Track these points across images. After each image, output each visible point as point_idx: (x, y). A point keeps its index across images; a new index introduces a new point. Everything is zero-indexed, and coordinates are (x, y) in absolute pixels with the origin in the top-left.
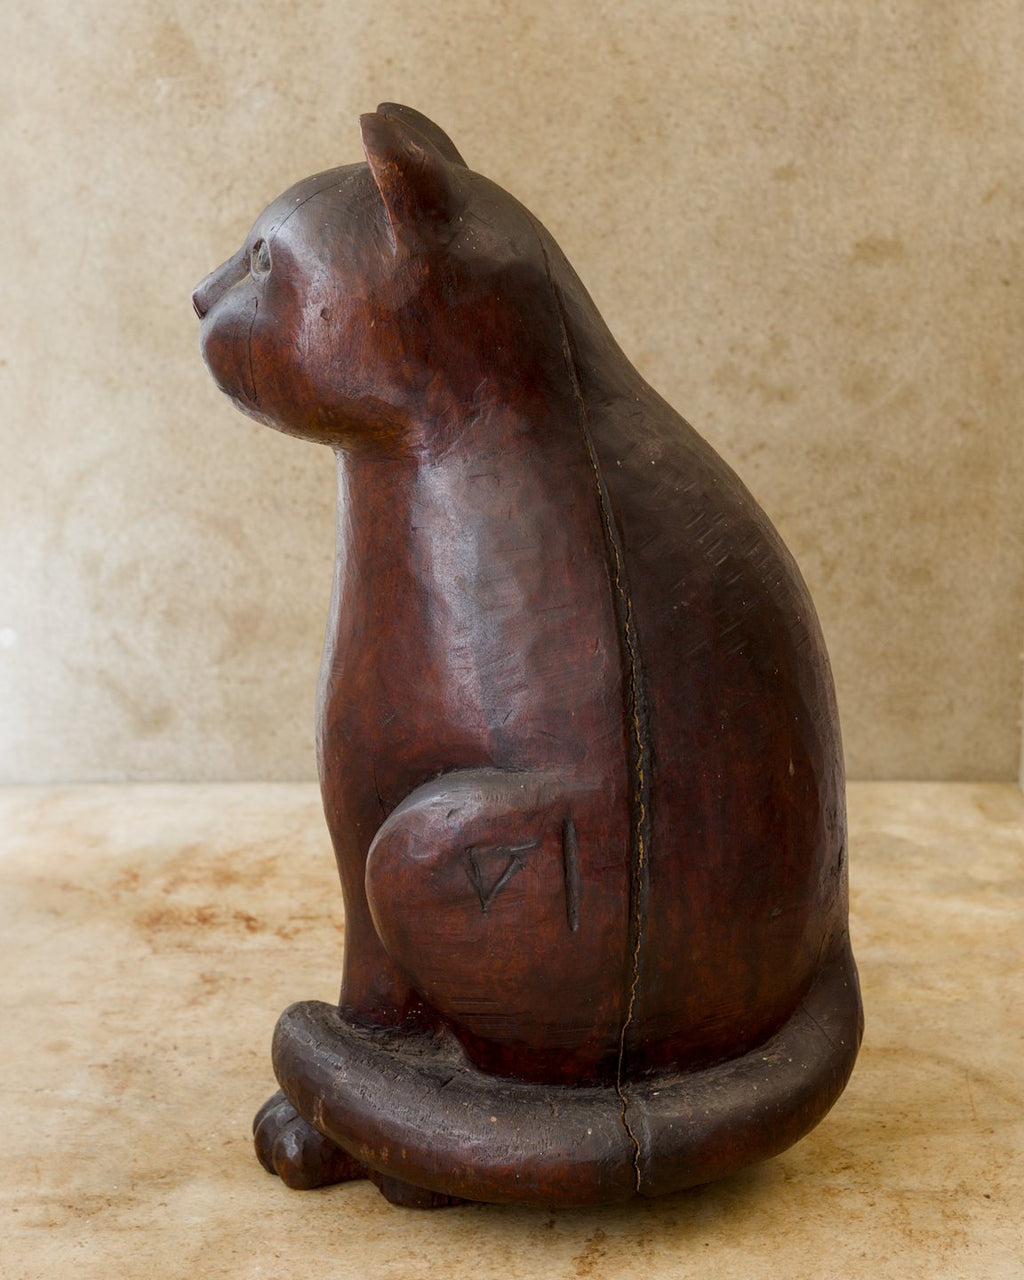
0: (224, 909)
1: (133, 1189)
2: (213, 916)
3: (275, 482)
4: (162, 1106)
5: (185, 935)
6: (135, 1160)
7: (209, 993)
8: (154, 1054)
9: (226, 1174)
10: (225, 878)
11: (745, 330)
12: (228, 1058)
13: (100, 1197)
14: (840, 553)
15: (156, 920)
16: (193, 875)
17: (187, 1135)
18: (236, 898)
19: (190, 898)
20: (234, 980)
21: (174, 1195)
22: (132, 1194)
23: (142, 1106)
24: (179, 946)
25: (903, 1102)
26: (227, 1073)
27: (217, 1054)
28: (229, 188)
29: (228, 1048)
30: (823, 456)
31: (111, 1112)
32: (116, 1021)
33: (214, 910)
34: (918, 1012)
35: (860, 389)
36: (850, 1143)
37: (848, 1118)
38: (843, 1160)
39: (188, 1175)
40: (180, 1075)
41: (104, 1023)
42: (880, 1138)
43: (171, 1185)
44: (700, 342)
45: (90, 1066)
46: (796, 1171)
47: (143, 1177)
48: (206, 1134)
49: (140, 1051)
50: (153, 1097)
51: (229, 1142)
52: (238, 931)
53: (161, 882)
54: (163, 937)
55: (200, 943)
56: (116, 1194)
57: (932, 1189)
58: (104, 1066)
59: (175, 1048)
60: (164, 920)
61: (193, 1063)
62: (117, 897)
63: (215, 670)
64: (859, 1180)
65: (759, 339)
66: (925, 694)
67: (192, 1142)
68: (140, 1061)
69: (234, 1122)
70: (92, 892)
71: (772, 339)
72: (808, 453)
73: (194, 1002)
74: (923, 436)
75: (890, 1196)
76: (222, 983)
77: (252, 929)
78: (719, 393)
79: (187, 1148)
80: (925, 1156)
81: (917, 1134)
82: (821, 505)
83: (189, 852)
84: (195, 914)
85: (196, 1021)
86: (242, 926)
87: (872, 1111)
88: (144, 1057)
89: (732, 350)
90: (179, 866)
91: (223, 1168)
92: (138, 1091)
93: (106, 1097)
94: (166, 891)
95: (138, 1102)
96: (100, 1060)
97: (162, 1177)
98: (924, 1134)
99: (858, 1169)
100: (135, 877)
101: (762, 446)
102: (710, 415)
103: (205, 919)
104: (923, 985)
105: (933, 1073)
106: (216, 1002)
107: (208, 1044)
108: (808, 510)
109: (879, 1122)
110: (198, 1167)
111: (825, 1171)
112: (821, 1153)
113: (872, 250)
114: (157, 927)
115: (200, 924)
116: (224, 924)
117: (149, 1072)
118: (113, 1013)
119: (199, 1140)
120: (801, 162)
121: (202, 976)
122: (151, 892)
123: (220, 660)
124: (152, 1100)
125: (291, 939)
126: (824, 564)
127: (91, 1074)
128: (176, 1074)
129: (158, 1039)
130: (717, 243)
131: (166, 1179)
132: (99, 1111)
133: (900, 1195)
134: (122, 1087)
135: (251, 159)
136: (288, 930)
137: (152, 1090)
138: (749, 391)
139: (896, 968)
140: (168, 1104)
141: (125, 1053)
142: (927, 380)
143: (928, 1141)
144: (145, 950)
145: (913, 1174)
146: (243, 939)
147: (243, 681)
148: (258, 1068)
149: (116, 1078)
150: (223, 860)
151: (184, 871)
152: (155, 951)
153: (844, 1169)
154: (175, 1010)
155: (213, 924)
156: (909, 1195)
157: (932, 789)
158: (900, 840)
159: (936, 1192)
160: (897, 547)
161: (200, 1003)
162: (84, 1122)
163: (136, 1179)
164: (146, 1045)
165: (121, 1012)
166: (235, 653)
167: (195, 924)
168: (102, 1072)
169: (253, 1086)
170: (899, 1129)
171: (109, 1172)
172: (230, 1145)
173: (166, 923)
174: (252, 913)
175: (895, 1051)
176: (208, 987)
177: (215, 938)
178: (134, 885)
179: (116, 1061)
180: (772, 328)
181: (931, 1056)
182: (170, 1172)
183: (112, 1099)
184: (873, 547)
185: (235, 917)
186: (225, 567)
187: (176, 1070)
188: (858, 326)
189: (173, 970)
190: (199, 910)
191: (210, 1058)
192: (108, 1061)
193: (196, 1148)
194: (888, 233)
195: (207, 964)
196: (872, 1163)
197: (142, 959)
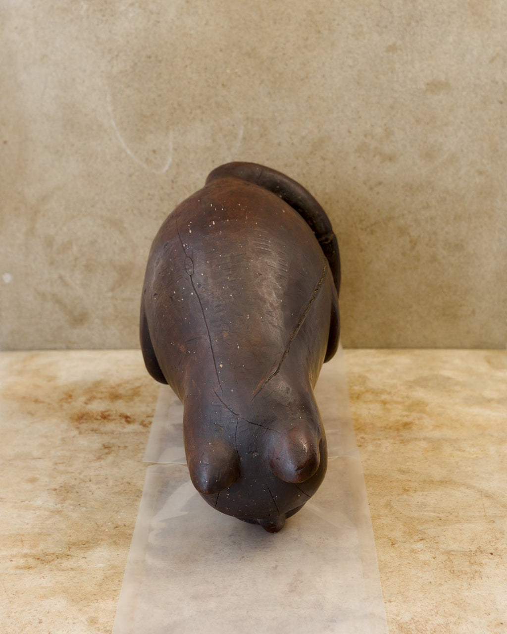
0: (114, 412)
1: (69, 550)
2: (109, 415)
3: (140, 201)
4: (84, 509)
5: (95, 425)
6: (70, 536)
7: (107, 453)
8: (79, 484)
9: (115, 542)
10: (115, 397)
11: (372, 126)
12: (116, 486)
13: (53, 554)
14: (419, 237)
15: (81, 418)
16: (99, 395)
17: (96, 523)
18: (120, 407)
19: (97, 407)
20: (119, 447)
21: (90, 553)
22: (69, 553)
23: (74, 509)
24: (92, 430)
25: (450, 507)
26: (116, 493)
27: (111, 483)
28: (117, 56)
29: (116, 481)
30: (411, 188)
31: (59, 512)
32: (61, 468)
33: (109, 413)
34: (457, 463)
35: (429, 155)
36: (424, 527)
37: (423, 515)
38: (420, 536)
39: (96, 543)
40: (93, 494)
41: (55, 468)
42: (439, 525)
43: (88, 548)
44: (349, 132)
45: (48, 489)
46: (397, 541)
47: (74, 544)
48: (106, 523)
49: (73, 482)
50: (79, 505)
51: (117, 527)
52: (121, 423)
53: (83, 399)
54: (84, 426)
55: (103, 429)
56: (61, 552)
57: (464, 550)
58: (55, 490)
59: (90, 481)
60: (85, 417)
61: (99, 488)
62: (62, 406)
63: (110, 294)
64: (428, 545)
65: (379, 130)
66: (461, 306)
67: (98, 526)
68: (73, 487)
69: (119, 517)
70: (49, 404)
71: (386, 130)
72: (403, 187)
73: (99, 458)
74: (460, 178)
75: (443, 554)
76: (113, 449)
77: (128, 422)
78: (359, 157)
79: (96, 530)
80: (461, 534)
81: (457, 523)
82: (410, 212)
83: (97, 384)
84: (100, 414)
85: (101, 468)
86: (123, 420)
87: (434, 512)
88: (75, 485)
89: (365, 136)
90: (93, 390)
91: (114, 540)
92: (72, 502)
93: (56, 505)
94: (86, 403)
95: (72, 507)
96: (54, 486)
97: (84, 544)
98: (460, 522)
99: (428, 540)
100: (70, 396)
101: (380, 183)
102: (355, 168)
103: (105, 417)
104: (460, 450)
105: (465, 493)
106: (110, 458)
107: (106, 479)
108: (403, 215)
109: (438, 517)
110: (101, 539)
111: (412, 541)
112: (410, 532)
113: (435, 86)
114: (81, 421)
115: (103, 420)
116: (114, 420)
117: (77, 492)
118: (60, 463)
119: (102, 526)
120: (399, 43)
121: (104, 445)
122: (78, 404)
123: (112, 289)
124: (78, 506)
125: (147, 427)
126: (411, 242)
127: (48, 493)
128: (91, 493)
129: (82, 476)
130: (358, 83)
131: (85, 545)
132: (53, 512)
133: (448, 553)
134: (64, 500)
135: (128, 42)
136: (146, 422)
137: (79, 501)
138: (374, 156)
139: (447, 441)
140: (86, 508)
141: (65, 483)
142: (462, 151)
143: (462, 526)
144: (75, 432)
145: (454, 543)
146: (124, 427)
147: (123, 300)
148: (131, 491)
149: (61, 495)
150: (114, 388)
151: (94, 393)
152: (80, 433)
153: (420, 540)
154: (90, 462)
155: (109, 420)
156: (453, 553)
157: (464, 353)
158: (449, 378)
159: (466, 551)
160: (447, 233)
161: (103, 459)
162: (44, 517)
163: (71, 545)
164: (76, 479)
165: (63, 463)
166: (120, 285)
167: (100, 420)
168: (54, 492)
169: (128, 499)
170: (448, 520)
171: (57, 542)
172: (117, 528)
173: (86, 419)
174: (128, 414)
175: (446, 482)
176: (106, 451)
177: (110, 426)
178: (69, 400)
179: (61, 487)
180: (385, 125)
181: (464, 484)
182: (87, 542)
183: (59, 506)
184: (435, 233)
185: (120, 416)
186: (115, 243)
187: (91, 491)
188: (428, 124)
189: (88, 442)
190: (102, 413)
191: (107, 486)
192: (57, 487)
193: (100, 530)
194: (443, 78)
195: (106, 439)
196: (435, 537)
197: (74, 437)
